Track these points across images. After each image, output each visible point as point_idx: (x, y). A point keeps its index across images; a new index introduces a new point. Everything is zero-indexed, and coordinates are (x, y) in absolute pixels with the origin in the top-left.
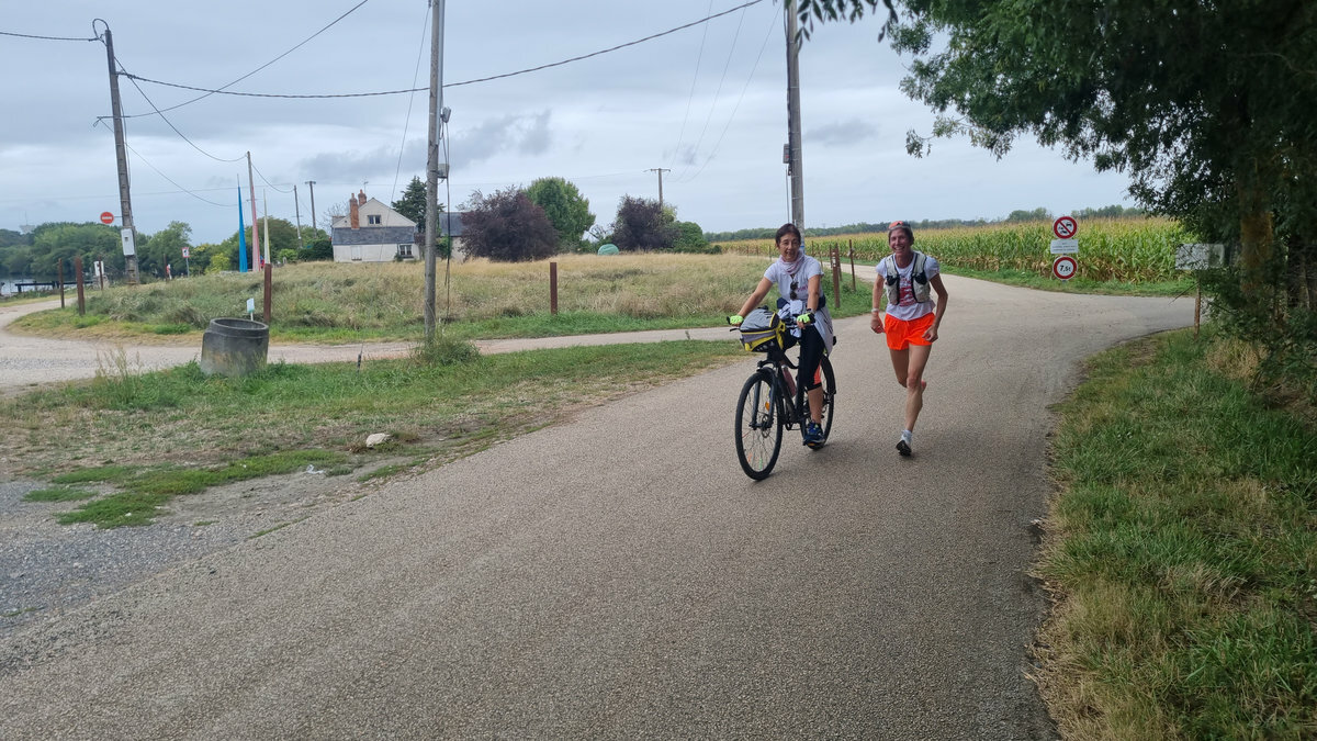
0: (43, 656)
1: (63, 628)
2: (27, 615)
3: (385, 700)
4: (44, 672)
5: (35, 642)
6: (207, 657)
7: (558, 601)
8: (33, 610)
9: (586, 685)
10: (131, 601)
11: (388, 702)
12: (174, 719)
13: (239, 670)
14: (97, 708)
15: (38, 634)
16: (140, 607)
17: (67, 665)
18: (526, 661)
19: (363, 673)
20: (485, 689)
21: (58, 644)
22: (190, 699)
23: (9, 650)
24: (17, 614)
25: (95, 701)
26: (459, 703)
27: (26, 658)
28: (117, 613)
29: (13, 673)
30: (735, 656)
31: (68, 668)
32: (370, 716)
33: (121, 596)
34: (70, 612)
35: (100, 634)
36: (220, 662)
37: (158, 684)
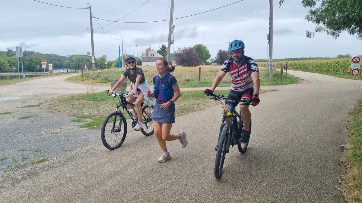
0: (78, 158)
1: (82, 152)
2: (74, 148)
3: (158, 176)
4: (79, 162)
5: (76, 155)
6: (115, 161)
7: (202, 156)
8: (75, 147)
10: (97, 147)
11: (159, 176)
12: (108, 175)
13: (123, 165)
14: (91, 171)
15: (77, 153)
16: (99, 148)
17: (83, 160)
18: (194, 170)
19: (152, 169)
20: (183, 176)
21: (81, 156)
22: (112, 171)
23: (71, 156)
24: (71, 148)
25: (90, 169)
26: (177, 178)
27: (74, 158)
28: (94, 149)
29: (72, 161)
31: (84, 161)
32: (155, 179)
33: (95, 145)
34: (83, 148)
35: (91, 154)
36: (118, 163)
37: (104, 167)
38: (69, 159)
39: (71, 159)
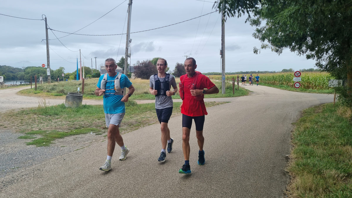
0: (19, 180)
1: (25, 173)
2: (16, 169)
4: (19, 185)
5: (18, 176)
6: (62, 182)
8: (18, 168)
9: (161, 195)
10: (43, 167)
13: (69, 186)
14: (32, 195)
15: (19, 174)
16: (45, 168)
17: (25, 183)
19: (102, 189)
21: (24, 177)
22: (56, 194)
23: (11, 178)
24: (13, 169)
25: (32, 193)
27: (15, 180)
28: (39, 170)
29: (12, 184)
30: (202, 189)
31: (26, 184)
33: (41, 165)
34: (28, 169)
35: (34, 175)
36: (65, 184)
37: (48, 189)
38: (9, 182)
39: (11, 182)
